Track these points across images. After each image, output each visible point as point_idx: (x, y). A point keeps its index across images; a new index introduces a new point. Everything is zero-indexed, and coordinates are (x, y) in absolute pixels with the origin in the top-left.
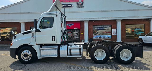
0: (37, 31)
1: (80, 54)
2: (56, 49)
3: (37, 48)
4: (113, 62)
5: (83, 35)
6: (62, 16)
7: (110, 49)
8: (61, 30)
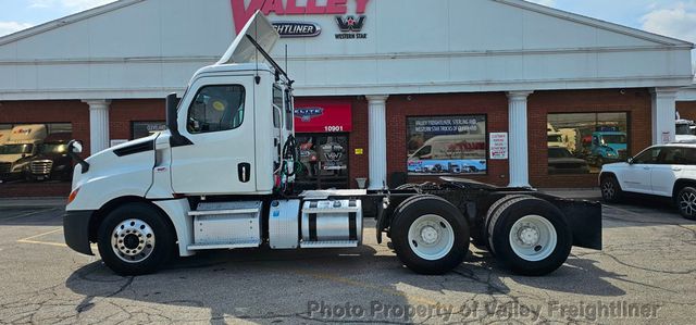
0: (177, 141)
1: (353, 235)
2: (253, 215)
3: (176, 212)
4: (484, 268)
5: (365, 158)
6: (277, 79)
7: (472, 215)
8: (275, 140)
